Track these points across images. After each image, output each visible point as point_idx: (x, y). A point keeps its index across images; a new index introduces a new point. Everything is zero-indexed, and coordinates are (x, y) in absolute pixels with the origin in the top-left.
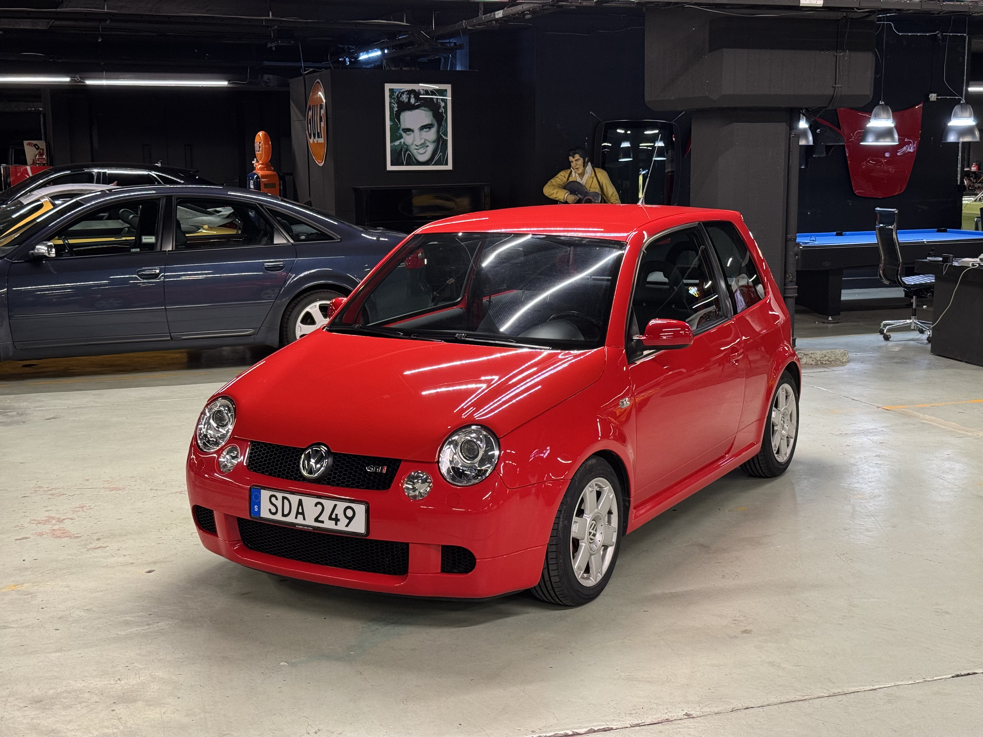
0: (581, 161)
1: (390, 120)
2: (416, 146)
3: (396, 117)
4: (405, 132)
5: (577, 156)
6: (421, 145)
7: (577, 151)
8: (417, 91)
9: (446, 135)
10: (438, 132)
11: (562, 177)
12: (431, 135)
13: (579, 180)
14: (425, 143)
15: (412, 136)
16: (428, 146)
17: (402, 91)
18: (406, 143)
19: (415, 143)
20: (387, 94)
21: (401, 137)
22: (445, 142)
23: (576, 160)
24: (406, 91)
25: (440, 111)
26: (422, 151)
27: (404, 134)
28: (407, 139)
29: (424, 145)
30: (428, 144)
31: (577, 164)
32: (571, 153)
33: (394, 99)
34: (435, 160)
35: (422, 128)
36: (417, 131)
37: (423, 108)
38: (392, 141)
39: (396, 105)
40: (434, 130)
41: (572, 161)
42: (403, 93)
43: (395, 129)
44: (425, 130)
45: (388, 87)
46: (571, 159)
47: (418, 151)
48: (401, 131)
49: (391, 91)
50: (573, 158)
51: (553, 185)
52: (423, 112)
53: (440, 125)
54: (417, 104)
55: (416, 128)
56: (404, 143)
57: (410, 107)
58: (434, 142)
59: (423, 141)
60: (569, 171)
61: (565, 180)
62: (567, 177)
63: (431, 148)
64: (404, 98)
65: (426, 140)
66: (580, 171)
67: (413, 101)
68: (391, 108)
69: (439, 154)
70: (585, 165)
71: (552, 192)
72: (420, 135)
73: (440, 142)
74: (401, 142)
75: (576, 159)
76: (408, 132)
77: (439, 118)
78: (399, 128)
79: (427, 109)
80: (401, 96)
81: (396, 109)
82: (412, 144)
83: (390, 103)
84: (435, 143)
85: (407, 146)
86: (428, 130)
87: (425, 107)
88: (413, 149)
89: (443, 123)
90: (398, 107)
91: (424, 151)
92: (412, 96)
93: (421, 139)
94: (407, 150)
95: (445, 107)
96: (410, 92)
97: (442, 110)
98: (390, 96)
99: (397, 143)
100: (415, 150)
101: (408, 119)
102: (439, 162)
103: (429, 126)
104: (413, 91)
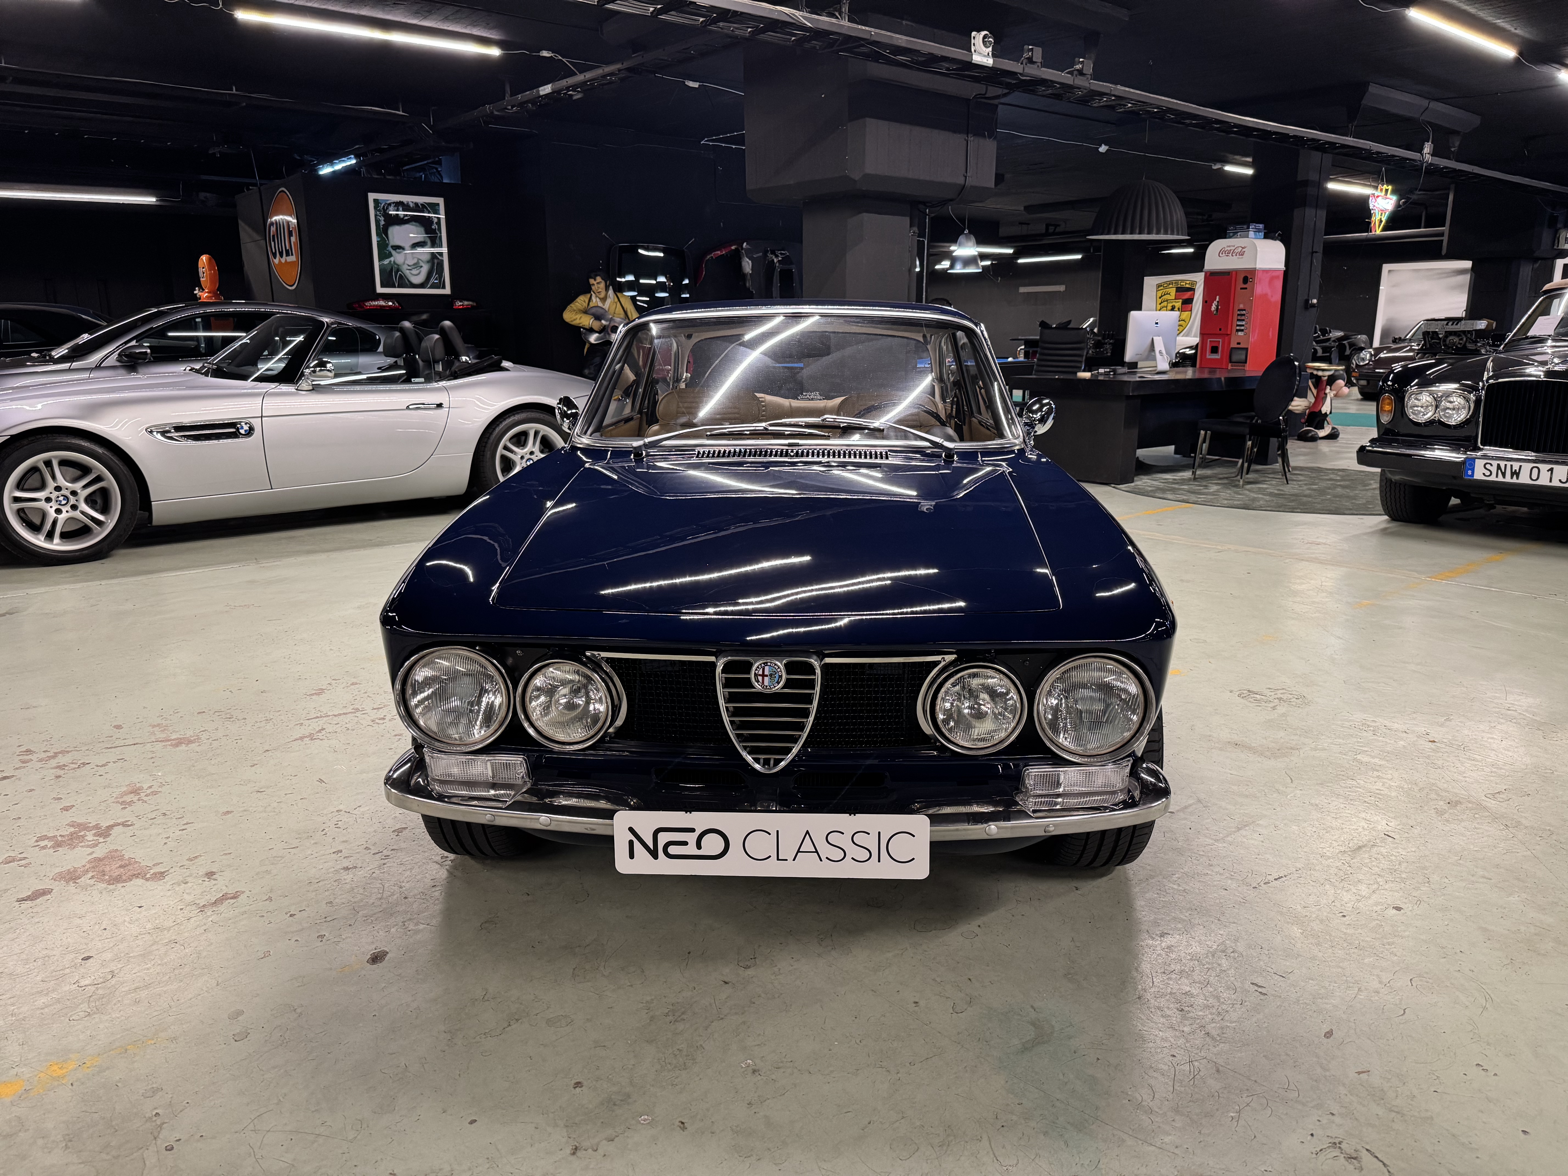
0: (602, 285)
1: (377, 234)
2: (409, 266)
3: (383, 232)
4: (395, 250)
5: (599, 279)
6: (414, 265)
7: (598, 273)
8: (406, 203)
9: (442, 255)
10: (431, 251)
11: (581, 301)
12: (424, 254)
13: (600, 304)
14: (418, 262)
15: (403, 254)
16: (421, 267)
17: (388, 202)
18: (397, 262)
19: (406, 262)
20: (371, 205)
21: (390, 255)
22: (441, 263)
23: (598, 283)
24: (393, 203)
25: (433, 227)
26: (415, 272)
27: (393, 252)
28: (398, 258)
29: (417, 265)
30: (422, 264)
31: (598, 288)
32: (592, 275)
33: (379, 211)
34: (430, 283)
35: (414, 245)
36: (408, 249)
37: (414, 223)
38: (380, 259)
39: (382, 219)
40: (427, 248)
41: (593, 284)
42: (390, 204)
43: (383, 245)
44: (417, 248)
45: (372, 197)
46: (592, 281)
47: (411, 272)
48: (390, 249)
49: (376, 201)
50: (595, 280)
51: (574, 310)
52: (413, 227)
53: (432, 243)
54: (406, 218)
55: (407, 244)
56: (394, 262)
57: (399, 221)
58: (428, 262)
59: (415, 261)
60: (589, 295)
61: (585, 305)
62: (587, 302)
63: (425, 269)
64: (392, 210)
65: (419, 259)
66: (602, 295)
67: (401, 214)
68: (377, 222)
69: (435, 276)
70: (607, 289)
71: (575, 318)
72: (412, 254)
73: (435, 263)
74: (390, 261)
75: (597, 281)
76: (398, 250)
77: (432, 235)
78: (387, 245)
79: (417, 224)
80: (387, 208)
81: (382, 223)
82: (404, 263)
83: (376, 215)
84: (429, 264)
85: (398, 265)
86: (420, 248)
87: (415, 221)
88: (404, 268)
89: (437, 241)
90: (385, 221)
91: (418, 272)
92: (401, 209)
93: (413, 258)
94: (398, 270)
95: (439, 224)
96: (397, 204)
97: (434, 226)
99: (386, 262)
100: (408, 271)
101: (397, 235)
102: (434, 286)
103: (421, 244)
104: (401, 203)
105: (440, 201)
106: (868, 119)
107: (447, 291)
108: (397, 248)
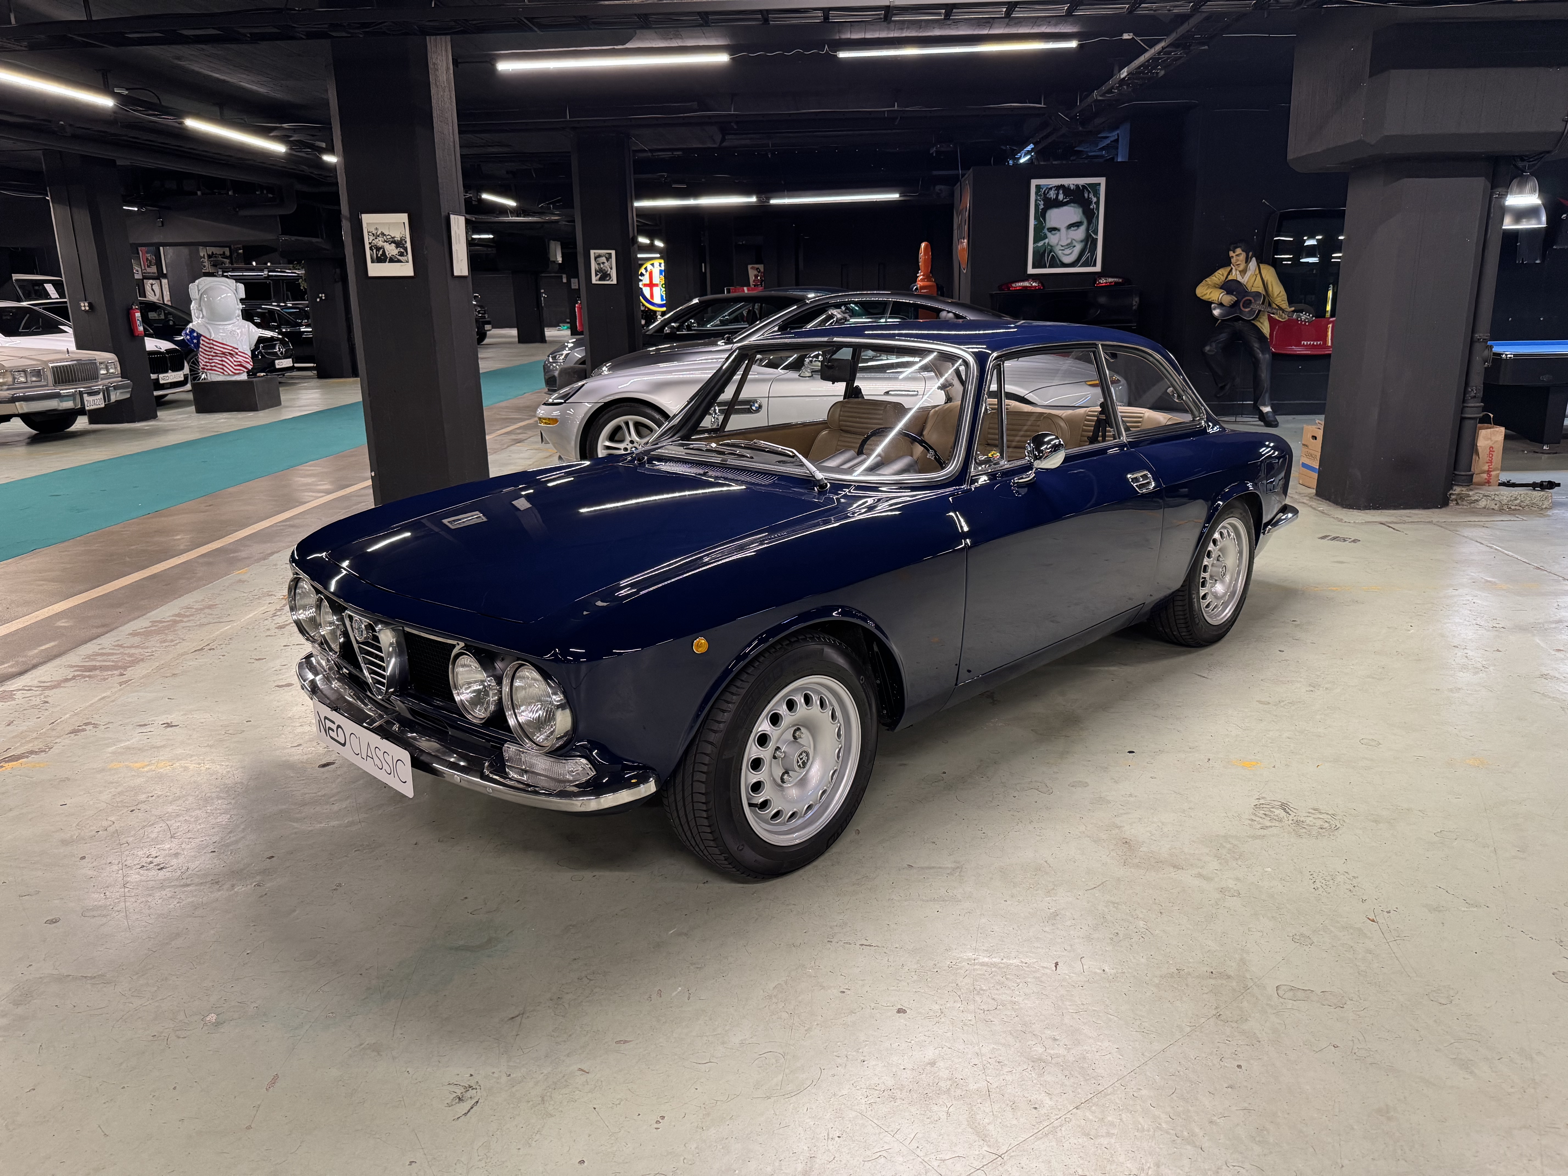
0: (1243, 256)
1: (1035, 219)
2: (1062, 246)
3: (1041, 215)
4: (1050, 232)
5: (1239, 251)
6: (1067, 245)
7: (1239, 244)
8: (1066, 186)
9: (1096, 234)
10: (1087, 230)
11: (1220, 275)
12: (1080, 234)
13: (1239, 278)
14: (1072, 242)
15: (1058, 235)
16: (1074, 246)
17: (1049, 187)
18: (1051, 244)
19: (1060, 243)
21: (1045, 237)
22: (1095, 242)
23: (1238, 256)
24: (1054, 187)
25: (1092, 207)
26: (1067, 252)
27: (1049, 234)
28: (1052, 239)
29: (1070, 245)
30: (1075, 243)
31: (1238, 260)
32: (1232, 247)
33: (1040, 195)
34: (1081, 262)
35: (1070, 226)
36: (1063, 230)
37: (1072, 205)
39: (1042, 203)
40: (1083, 228)
41: (1233, 257)
42: (1051, 189)
43: (1039, 228)
44: (1072, 228)
46: (1231, 254)
47: (1064, 252)
49: (1038, 187)
50: (1234, 252)
51: (1208, 285)
52: (1072, 208)
53: (1090, 222)
54: (1065, 200)
55: (1063, 226)
56: (1048, 243)
57: (1057, 204)
58: (1082, 241)
59: (1069, 241)
60: (1228, 268)
61: (1223, 278)
62: (1225, 276)
63: (1078, 247)
64: (1052, 194)
65: (1073, 239)
66: (1242, 267)
67: (1061, 197)
68: (1037, 206)
69: (1087, 254)
70: (1247, 261)
71: (1207, 292)
72: (1067, 235)
73: (1089, 242)
74: (1045, 243)
75: (1237, 253)
76: (1053, 232)
77: (1090, 215)
78: (1044, 227)
79: (1076, 205)
80: (1048, 193)
81: (1042, 207)
82: (1057, 244)
83: (1036, 200)
84: (1083, 243)
85: (1051, 246)
86: (1076, 228)
87: (1074, 203)
88: (1057, 249)
89: (1094, 221)
90: (1044, 205)
91: (1070, 251)
92: (1061, 192)
93: (1067, 239)
94: (1052, 251)
95: (1098, 203)
96: (1058, 188)
97: (1093, 206)
98: (1037, 193)
99: (1040, 244)
100: (1060, 251)
101: (1054, 217)
103: (1077, 225)
104: (1062, 187)
105: (1102, 181)
106: (1394, 72)
108: (1053, 229)
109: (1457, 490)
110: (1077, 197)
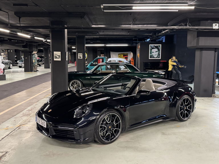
3: (151, 50)
20: (150, 46)
28: (153, 54)
29: (156, 55)
35: (156, 52)
36: (155, 52)
38: (150, 54)
39: (151, 48)
40: (158, 52)
43: (151, 52)
45: (150, 45)
49: (151, 46)
57: (154, 48)
63: (157, 55)
64: (153, 47)
67: (154, 47)
69: (158, 56)
73: (159, 54)
77: (159, 50)
95: (160, 48)
101: (153, 50)
102: (158, 58)
103: (157, 52)
104: (154, 46)
105: (161, 45)
106: (200, 37)
107: (160, 58)
108: (153, 52)
109: (213, 95)
110: (157, 47)
